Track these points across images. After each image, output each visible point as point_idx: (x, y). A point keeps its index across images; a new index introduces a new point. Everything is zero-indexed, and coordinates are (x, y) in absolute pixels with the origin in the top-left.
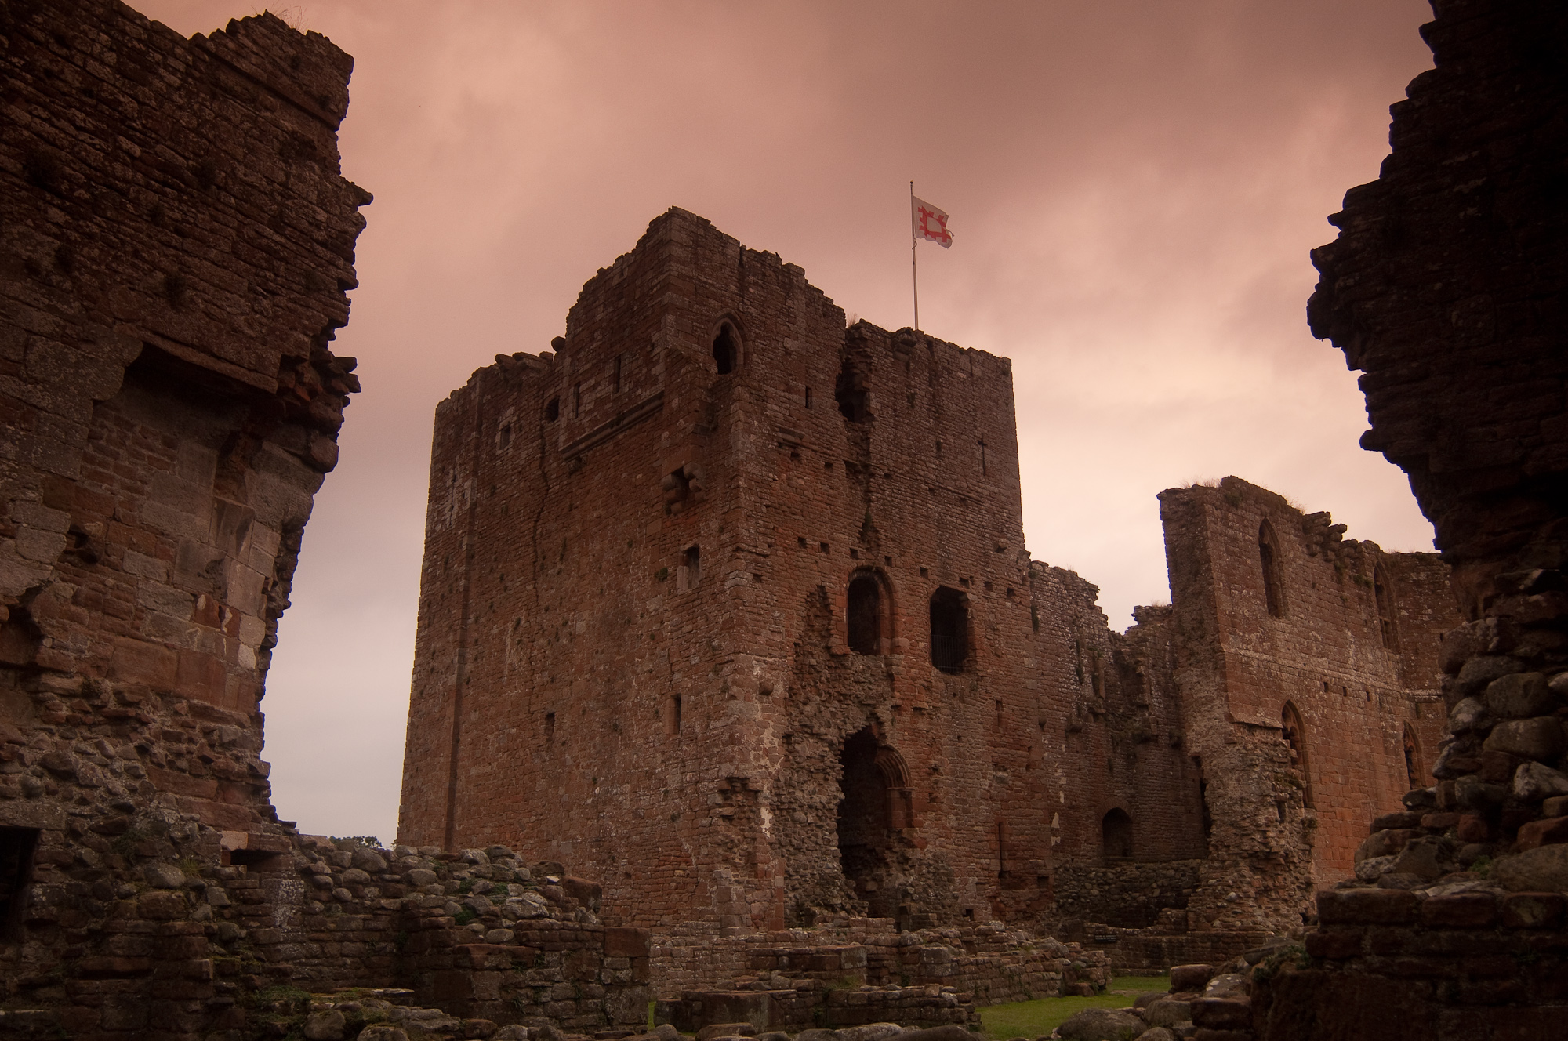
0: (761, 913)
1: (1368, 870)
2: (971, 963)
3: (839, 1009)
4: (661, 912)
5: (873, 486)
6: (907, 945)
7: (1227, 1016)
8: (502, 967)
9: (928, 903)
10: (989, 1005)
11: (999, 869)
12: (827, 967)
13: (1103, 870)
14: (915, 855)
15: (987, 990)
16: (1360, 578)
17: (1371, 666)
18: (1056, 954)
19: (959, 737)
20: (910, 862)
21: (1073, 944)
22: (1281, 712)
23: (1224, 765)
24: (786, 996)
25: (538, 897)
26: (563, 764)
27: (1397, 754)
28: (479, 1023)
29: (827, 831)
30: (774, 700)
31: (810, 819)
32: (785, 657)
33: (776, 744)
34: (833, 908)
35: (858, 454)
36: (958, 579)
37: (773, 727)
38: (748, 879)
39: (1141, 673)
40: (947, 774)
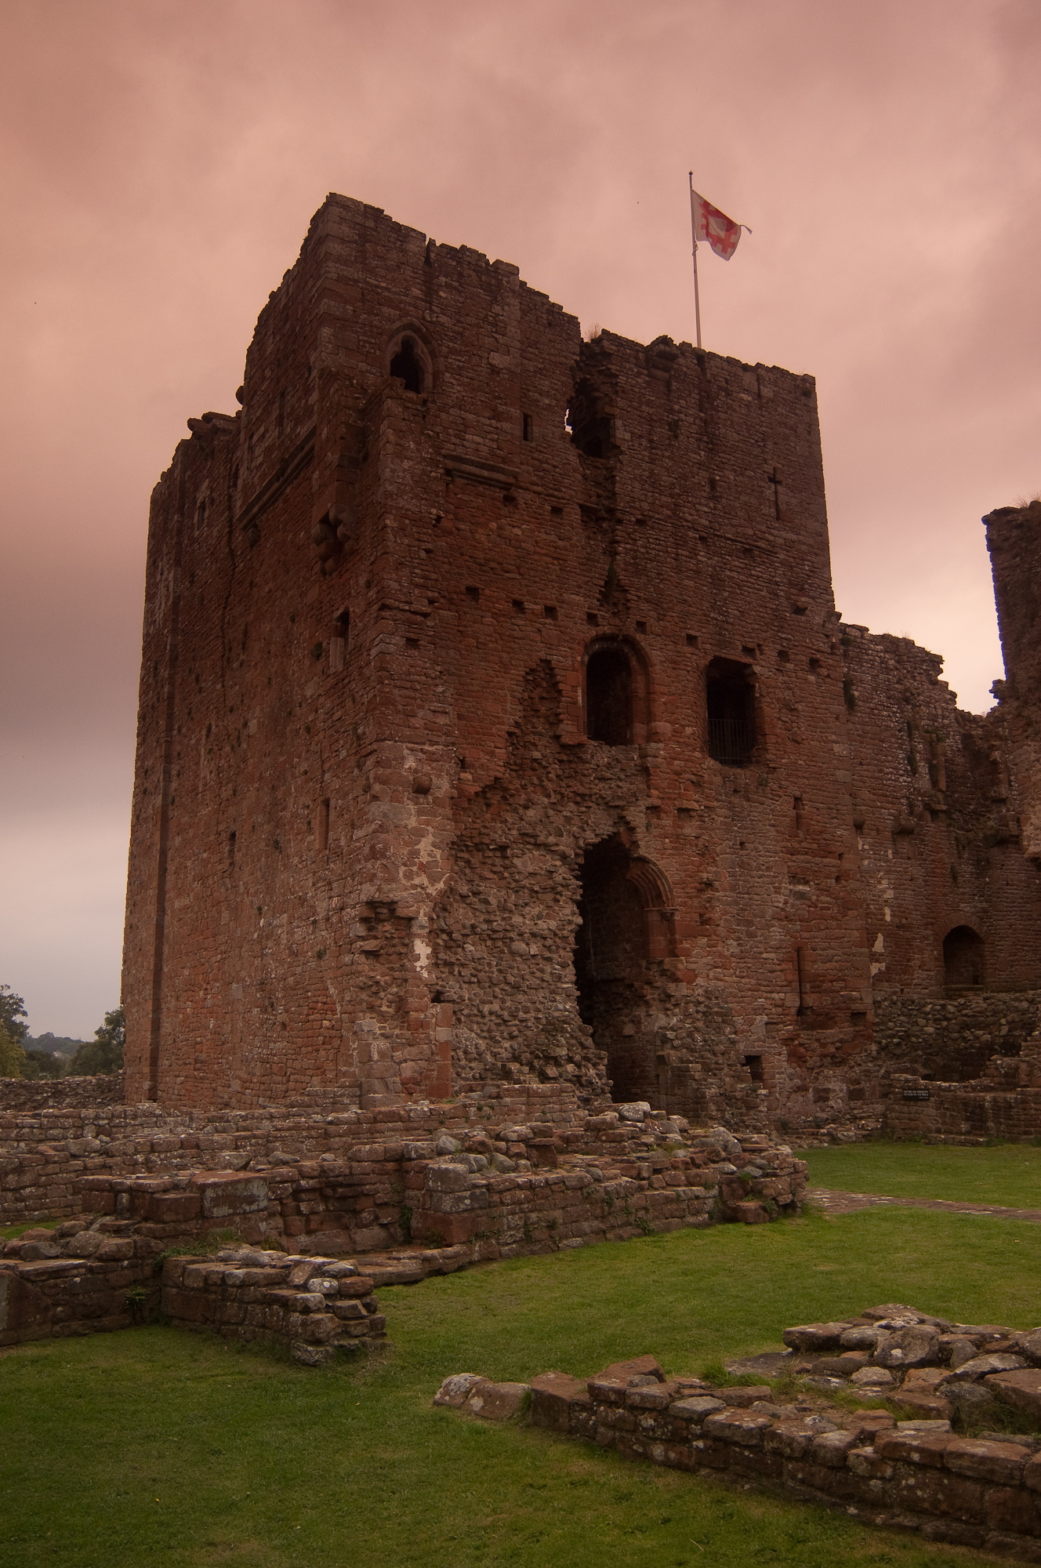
0: (416, 1076)
3: (174, 1291)
5: (620, 534)
9: (692, 1050)
11: (798, 1004)
12: (168, 1217)
13: (942, 1002)
14: (680, 990)
18: (718, 1154)
19: (742, 844)
20: (673, 1000)
26: (239, 892)
29: (558, 964)
30: (436, 800)
31: (534, 950)
32: (453, 744)
33: (438, 856)
34: (556, 1061)
35: (599, 496)
36: (741, 648)
37: (434, 835)
38: (397, 1031)
39: (995, 760)
40: (725, 890)
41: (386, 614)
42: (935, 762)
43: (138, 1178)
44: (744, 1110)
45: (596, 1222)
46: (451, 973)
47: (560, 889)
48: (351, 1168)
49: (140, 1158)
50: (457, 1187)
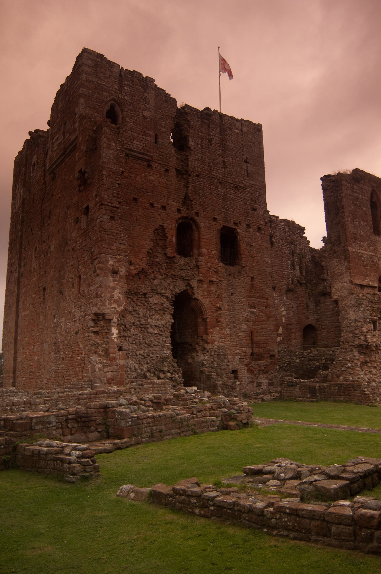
0: (111, 377)
5: (190, 180)
9: (213, 368)
11: (251, 352)
13: (302, 351)
14: (209, 346)
18: (221, 405)
19: (232, 294)
20: (206, 350)
22: (378, 279)
23: (348, 304)
26: (46, 310)
29: (165, 337)
30: (120, 276)
31: (156, 332)
32: (127, 256)
33: (121, 297)
34: (164, 372)
35: (182, 165)
36: (233, 223)
37: (120, 289)
38: (105, 361)
39: (323, 265)
40: (226, 310)
41: (103, 207)
42: (301, 265)
43: (7, 415)
44: (231, 390)
45: (177, 430)
46: (125, 340)
47: (166, 309)
48: (87, 411)
49: (8, 408)
50: (126, 418)
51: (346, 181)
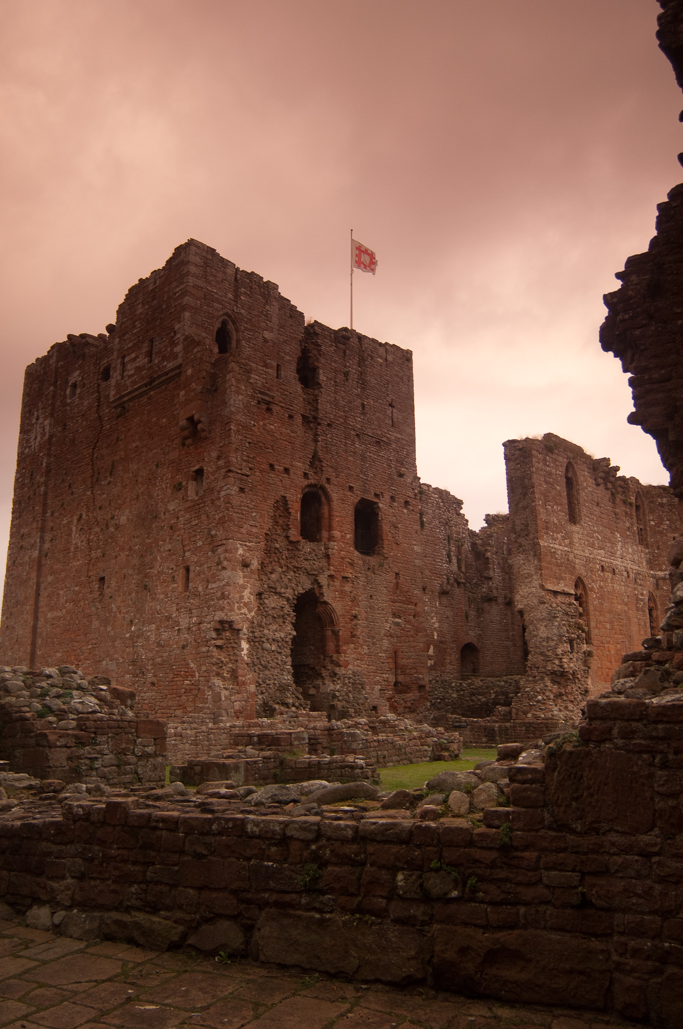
0: (241, 709)
1: (619, 686)
2: (375, 741)
3: (290, 770)
4: (175, 708)
5: (320, 431)
6: (334, 730)
7: (530, 776)
8: (68, 745)
9: (348, 702)
10: (386, 767)
11: (394, 680)
12: (283, 744)
13: (460, 682)
14: (341, 671)
15: (384, 757)
16: (627, 500)
17: (630, 556)
18: (429, 734)
19: (371, 596)
20: (337, 676)
21: (439, 729)
22: (574, 584)
23: (538, 617)
24: (255, 762)
25: (93, 699)
26: (110, 611)
27: (644, 611)
28: (53, 783)
29: (284, 656)
30: (251, 570)
31: (273, 648)
33: (252, 599)
35: (310, 410)
36: (373, 494)
37: (250, 588)
39: (487, 557)
40: (363, 620)
41: (231, 474)
42: (460, 557)
45: (397, 757)
51: (538, 451)
